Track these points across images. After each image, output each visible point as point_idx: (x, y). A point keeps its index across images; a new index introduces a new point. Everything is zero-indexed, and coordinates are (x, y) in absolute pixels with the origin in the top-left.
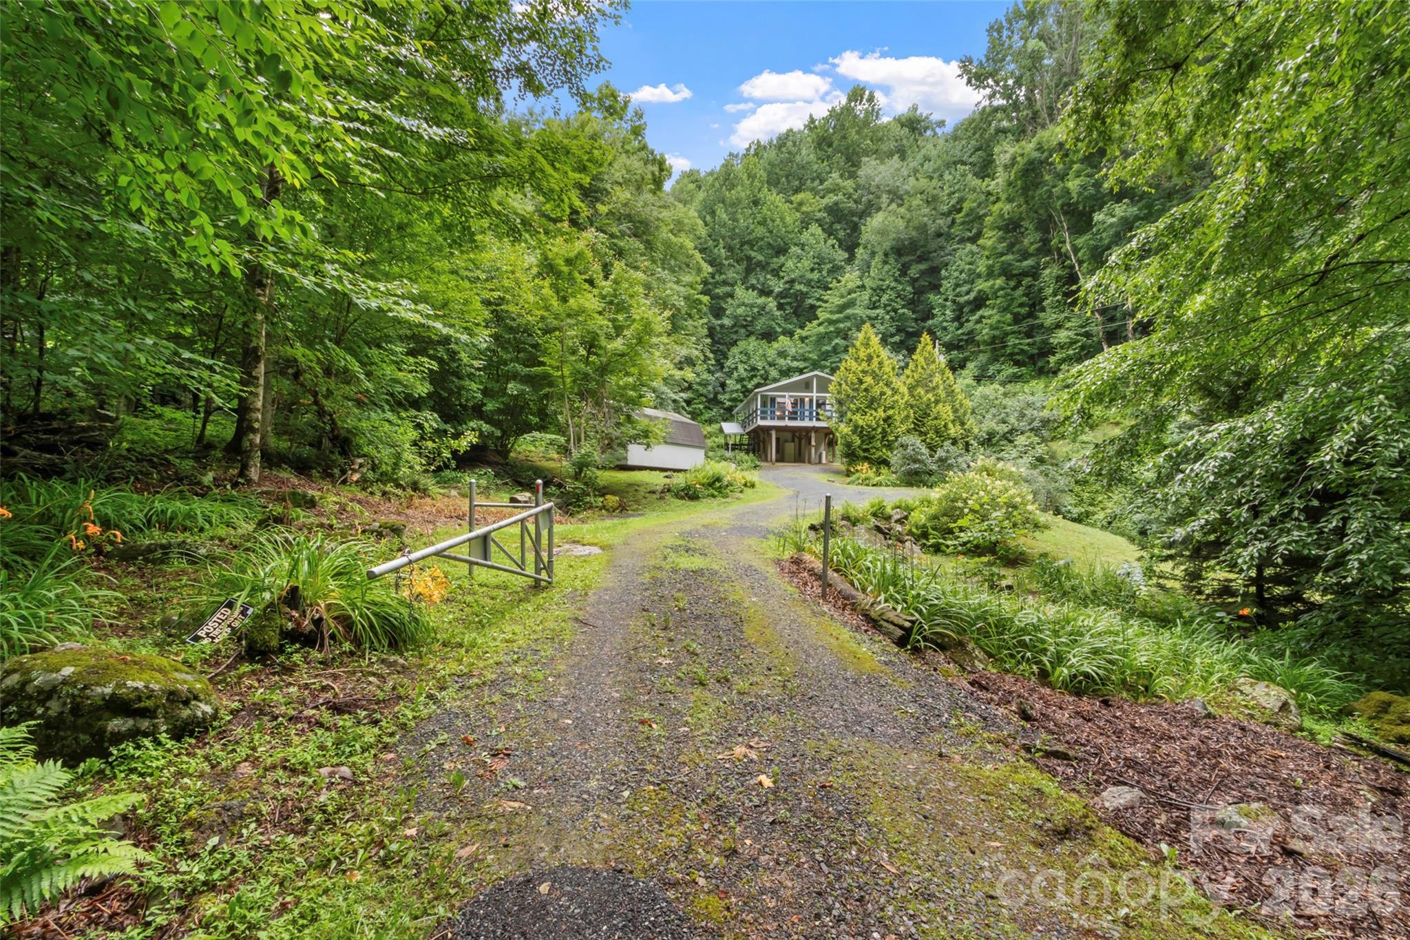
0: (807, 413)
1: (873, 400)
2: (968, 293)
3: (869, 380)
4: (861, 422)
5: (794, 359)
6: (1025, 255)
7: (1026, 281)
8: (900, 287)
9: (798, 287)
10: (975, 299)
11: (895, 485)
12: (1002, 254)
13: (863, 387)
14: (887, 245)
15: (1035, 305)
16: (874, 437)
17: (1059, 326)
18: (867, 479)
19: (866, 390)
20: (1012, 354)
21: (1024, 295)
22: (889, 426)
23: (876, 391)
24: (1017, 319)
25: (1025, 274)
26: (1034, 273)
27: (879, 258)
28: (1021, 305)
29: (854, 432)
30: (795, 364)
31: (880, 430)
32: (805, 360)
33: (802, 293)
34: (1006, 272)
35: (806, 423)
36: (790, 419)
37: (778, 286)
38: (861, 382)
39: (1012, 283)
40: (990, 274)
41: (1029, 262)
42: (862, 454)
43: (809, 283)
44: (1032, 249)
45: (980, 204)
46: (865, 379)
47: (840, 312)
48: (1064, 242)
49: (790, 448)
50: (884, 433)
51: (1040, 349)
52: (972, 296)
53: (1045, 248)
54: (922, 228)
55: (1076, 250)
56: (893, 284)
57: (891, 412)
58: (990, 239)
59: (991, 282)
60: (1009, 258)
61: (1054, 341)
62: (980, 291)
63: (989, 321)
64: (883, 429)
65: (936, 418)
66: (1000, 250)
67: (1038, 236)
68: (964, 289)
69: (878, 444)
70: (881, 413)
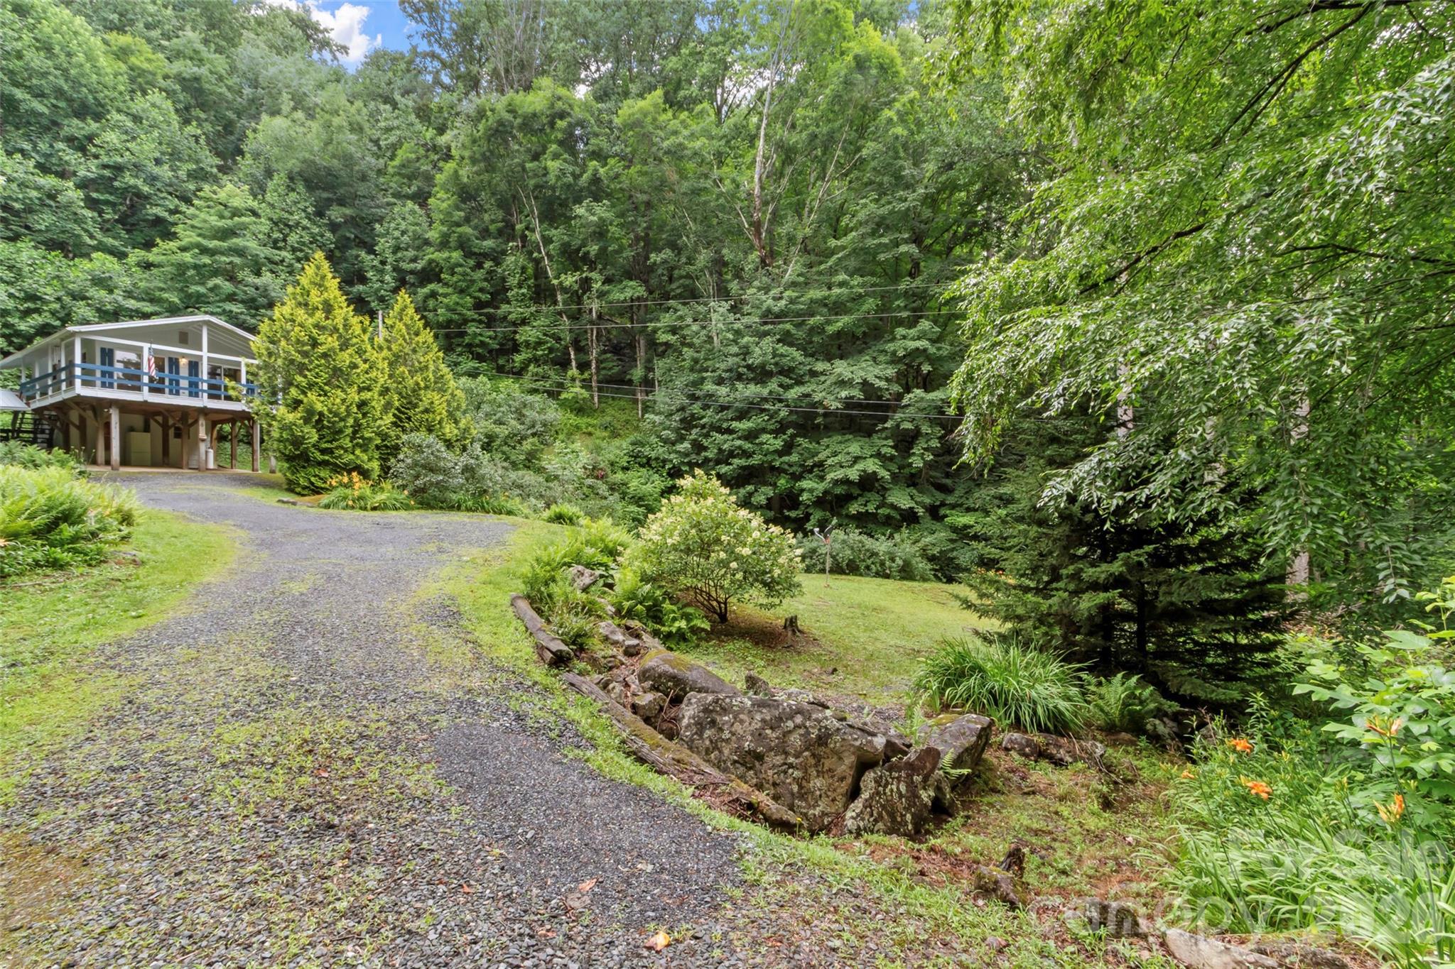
0: (184, 383)
1: (337, 372)
2: (414, 260)
3: (330, 342)
4: (319, 407)
5: (129, 294)
6: (485, 233)
7: (488, 265)
8: (316, 230)
9: (129, 179)
10: (423, 269)
11: (407, 507)
12: (458, 225)
13: (321, 350)
14: (293, 164)
15: (499, 293)
16: (340, 431)
17: (524, 322)
18: (361, 498)
19: (325, 356)
20: (470, 346)
21: (486, 280)
22: (364, 415)
23: (345, 358)
24: (479, 305)
25: (485, 256)
26: (497, 257)
27: (278, 180)
28: (481, 290)
29: (307, 420)
30: (132, 304)
31: (351, 421)
32: (152, 301)
33: (139, 194)
34: (463, 245)
35: (184, 400)
36: (152, 390)
37: (88, 169)
38: (315, 343)
39: (472, 262)
40: (444, 244)
41: (489, 243)
42: (320, 457)
43: (152, 180)
44: (492, 228)
45: (418, 159)
46: (322, 339)
47: (223, 239)
48: (533, 231)
49: (143, 441)
50: (357, 427)
51: (501, 344)
52: (419, 266)
53: (507, 232)
54: (348, 160)
55: (547, 241)
56: (305, 222)
57: (366, 395)
58: (441, 201)
59: (446, 255)
60: (466, 229)
61: (520, 338)
62: (431, 262)
63: (445, 301)
64: (356, 420)
65: (426, 411)
66: (455, 219)
67: (500, 214)
68: (411, 253)
69: (347, 443)
70: (354, 396)
